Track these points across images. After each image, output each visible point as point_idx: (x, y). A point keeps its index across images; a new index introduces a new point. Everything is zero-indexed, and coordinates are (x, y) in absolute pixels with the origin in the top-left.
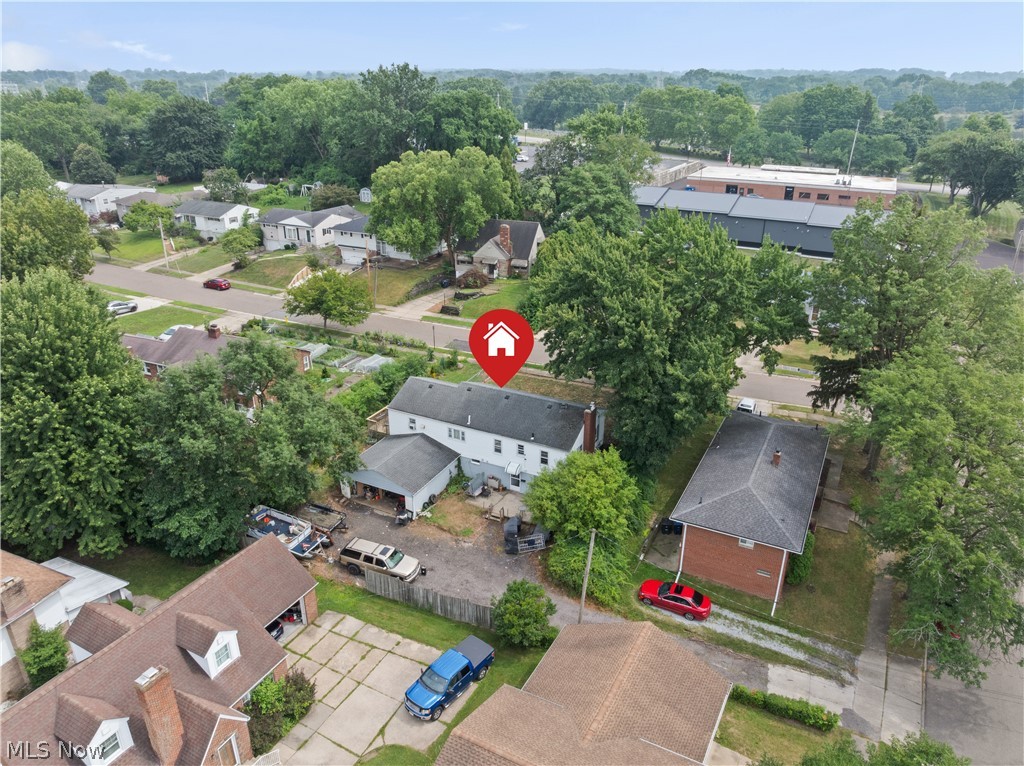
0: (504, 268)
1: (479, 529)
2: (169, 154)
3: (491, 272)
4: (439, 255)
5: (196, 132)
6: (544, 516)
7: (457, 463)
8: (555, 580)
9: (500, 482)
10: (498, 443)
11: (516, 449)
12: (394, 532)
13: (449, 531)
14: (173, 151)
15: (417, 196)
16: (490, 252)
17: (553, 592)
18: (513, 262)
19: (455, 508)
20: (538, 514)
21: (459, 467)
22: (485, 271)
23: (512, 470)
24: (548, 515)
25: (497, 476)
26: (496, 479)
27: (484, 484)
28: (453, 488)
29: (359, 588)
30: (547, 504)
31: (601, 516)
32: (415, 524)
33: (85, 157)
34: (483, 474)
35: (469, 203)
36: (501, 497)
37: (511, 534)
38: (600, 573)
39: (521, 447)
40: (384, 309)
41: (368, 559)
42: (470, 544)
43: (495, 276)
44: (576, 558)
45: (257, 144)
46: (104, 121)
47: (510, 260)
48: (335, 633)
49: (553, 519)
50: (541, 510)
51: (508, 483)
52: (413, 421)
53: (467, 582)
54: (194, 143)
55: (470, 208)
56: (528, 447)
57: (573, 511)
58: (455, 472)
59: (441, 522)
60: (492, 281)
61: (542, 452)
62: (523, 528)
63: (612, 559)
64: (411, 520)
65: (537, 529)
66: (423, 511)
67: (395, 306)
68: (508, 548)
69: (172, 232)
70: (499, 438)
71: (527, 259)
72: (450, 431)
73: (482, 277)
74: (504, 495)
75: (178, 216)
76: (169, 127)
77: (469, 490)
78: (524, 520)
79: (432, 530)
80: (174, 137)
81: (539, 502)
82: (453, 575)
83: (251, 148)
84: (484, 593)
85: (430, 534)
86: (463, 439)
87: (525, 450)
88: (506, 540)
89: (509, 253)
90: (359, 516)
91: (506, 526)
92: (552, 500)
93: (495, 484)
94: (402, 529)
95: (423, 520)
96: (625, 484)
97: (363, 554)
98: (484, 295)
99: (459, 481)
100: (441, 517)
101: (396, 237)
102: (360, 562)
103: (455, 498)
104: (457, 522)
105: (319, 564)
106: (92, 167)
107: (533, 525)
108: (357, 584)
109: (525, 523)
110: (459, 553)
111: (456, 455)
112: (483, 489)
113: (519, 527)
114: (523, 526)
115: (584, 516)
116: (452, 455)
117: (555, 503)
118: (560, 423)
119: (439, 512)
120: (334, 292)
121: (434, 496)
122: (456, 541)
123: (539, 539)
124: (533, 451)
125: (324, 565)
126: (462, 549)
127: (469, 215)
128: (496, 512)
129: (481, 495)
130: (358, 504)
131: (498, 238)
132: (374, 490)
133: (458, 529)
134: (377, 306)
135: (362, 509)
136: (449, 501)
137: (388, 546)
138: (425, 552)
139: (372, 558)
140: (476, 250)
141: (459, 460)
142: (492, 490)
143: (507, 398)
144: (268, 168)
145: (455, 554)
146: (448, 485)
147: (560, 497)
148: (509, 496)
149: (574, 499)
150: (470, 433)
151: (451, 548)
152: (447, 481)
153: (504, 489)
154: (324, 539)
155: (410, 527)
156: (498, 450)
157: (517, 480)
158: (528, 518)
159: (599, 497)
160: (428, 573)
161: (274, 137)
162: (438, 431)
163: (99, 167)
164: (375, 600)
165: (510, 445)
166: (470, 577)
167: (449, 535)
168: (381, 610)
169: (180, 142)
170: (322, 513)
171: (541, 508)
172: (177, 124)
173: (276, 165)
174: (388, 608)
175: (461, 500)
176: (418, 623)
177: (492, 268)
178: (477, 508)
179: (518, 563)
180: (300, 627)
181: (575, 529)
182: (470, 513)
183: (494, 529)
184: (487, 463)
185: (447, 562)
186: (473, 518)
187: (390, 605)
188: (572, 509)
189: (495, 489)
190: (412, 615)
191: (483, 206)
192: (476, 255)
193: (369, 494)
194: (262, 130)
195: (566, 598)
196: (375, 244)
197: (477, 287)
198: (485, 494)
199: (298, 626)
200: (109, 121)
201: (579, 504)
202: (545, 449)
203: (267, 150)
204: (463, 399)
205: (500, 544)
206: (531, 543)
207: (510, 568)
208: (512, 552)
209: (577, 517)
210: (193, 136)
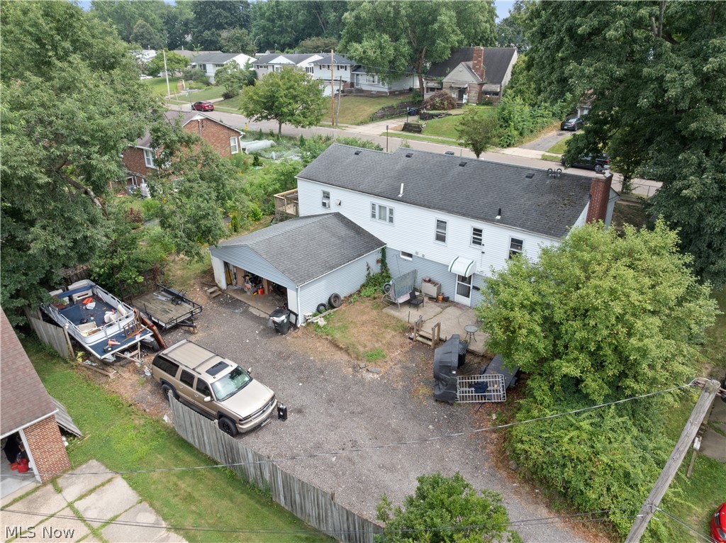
0: (474, 94)
1: (397, 354)
2: (206, 32)
3: (461, 97)
4: (411, 90)
5: (229, 15)
6: (511, 341)
7: (380, 256)
8: (523, 470)
9: (440, 288)
10: (441, 224)
11: (469, 234)
12: (265, 341)
13: (346, 351)
14: (209, 30)
15: (389, 8)
16: (461, 75)
17: (516, 492)
18: (485, 87)
19: (365, 318)
20: (500, 335)
21: (383, 262)
22: (454, 95)
23: (460, 269)
24: (521, 340)
25: (435, 278)
26: (435, 284)
27: (415, 289)
28: (369, 291)
29: (166, 427)
30: (519, 316)
31: (644, 352)
32: (300, 333)
33: (141, 30)
34: (415, 272)
35: (443, 18)
36: (439, 309)
37: (445, 368)
38: (627, 475)
39: (478, 232)
40: (347, 127)
41: (187, 378)
42: (376, 376)
43: (464, 101)
44: (574, 433)
45: (273, 21)
46: (166, 12)
47: (481, 85)
48: (76, 512)
49: (530, 347)
50: (507, 329)
51: (451, 290)
52: (327, 196)
53: (354, 444)
54: (226, 23)
55: (443, 23)
56: (490, 231)
57: (578, 335)
58: (376, 269)
59: (338, 335)
60: (460, 106)
61: (513, 240)
62: (466, 361)
63: (646, 442)
64: (295, 326)
65: (493, 364)
66: (315, 315)
67: (358, 124)
68: (437, 392)
69: (188, 77)
70: (443, 216)
71: (500, 83)
72: (373, 208)
73: (449, 98)
74: (443, 309)
75: (194, 64)
76: (208, 9)
77: (391, 293)
78: (472, 347)
79: (321, 346)
80: (210, 18)
81: (505, 312)
82: (333, 427)
83: (268, 24)
84: (380, 473)
85: (318, 350)
86: (391, 220)
87: (485, 238)
88: (437, 377)
89: (482, 77)
90: (225, 312)
91: (439, 353)
92: (532, 309)
93: (432, 291)
94: (279, 338)
95: (311, 328)
96: (691, 294)
97: (182, 368)
98: (451, 115)
99: (379, 281)
100: (339, 328)
101: (364, 52)
102: (175, 380)
103: (368, 303)
104: (363, 338)
105: (127, 375)
106: (146, 38)
107: (486, 358)
108: (166, 418)
109: (472, 353)
110: (354, 389)
111: (379, 243)
112: (413, 296)
113: (461, 358)
114: (468, 358)
115: (599, 348)
116: (372, 243)
117: (537, 317)
118: (547, 198)
119: (339, 320)
120: (287, 89)
121: (336, 297)
122: (354, 368)
123: (497, 383)
124: (498, 237)
125: (135, 377)
126: (362, 382)
127: (441, 32)
128: (427, 330)
129: (408, 303)
130: (232, 298)
131: (470, 63)
132: (256, 280)
133: (361, 349)
134: (339, 125)
135: (234, 303)
136: (358, 306)
137: (227, 361)
138: (300, 380)
139: (192, 377)
140: (446, 75)
141: (383, 251)
142: (426, 299)
143: (462, 165)
144: (280, 40)
145: (347, 388)
146: (363, 286)
147: (548, 306)
148: (451, 311)
149: (583, 313)
150: (401, 210)
151: (344, 378)
152: (363, 280)
153: (446, 300)
154: (148, 337)
155: (290, 338)
156: (441, 238)
157: (465, 284)
158: (479, 345)
159: (638, 312)
160: (291, 417)
161: (287, 17)
162: (357, 208)
163: (151, 38)
164: (182, 454)
165: (460, 227)
166: (362, 436)
167: (346, 357)
168: (181, 476)
169: (215, 22)
170: (173, 301)
171: (507, 324)
172: (214, 7)
173: (287, 39)
174: (194, 474)
175: (378, 307)
176: (235, 518)
177: (462, 92)
178: (398, 320)
179: (453, 423)
180: (29, 485)
181: (577, 373)
182: (386, 327)
183: (420, 355)
184: (423, 258)
185: (330, 401)
186: (389, 335)
187: (201, 468)
188: (576, 331)
189: (431, 298)
190: (231, 499)
191: (458, 24)
192: (445, 80)
193: (249, 285)
194: (278, 10)
195: (543, 512)
196: (349, 76)
197: (444, 109)
198: (414, 302)
199: (26, 483)
200: (170, 12)
201: (592, 323)
202: (518, 236)
203: (281, 26)
204: (398, 167)
205: (427, 383)
206: (481, 388)
207: (438, 428)
208: (446, 399)
209: (582, 349)
210: (226, 17)
